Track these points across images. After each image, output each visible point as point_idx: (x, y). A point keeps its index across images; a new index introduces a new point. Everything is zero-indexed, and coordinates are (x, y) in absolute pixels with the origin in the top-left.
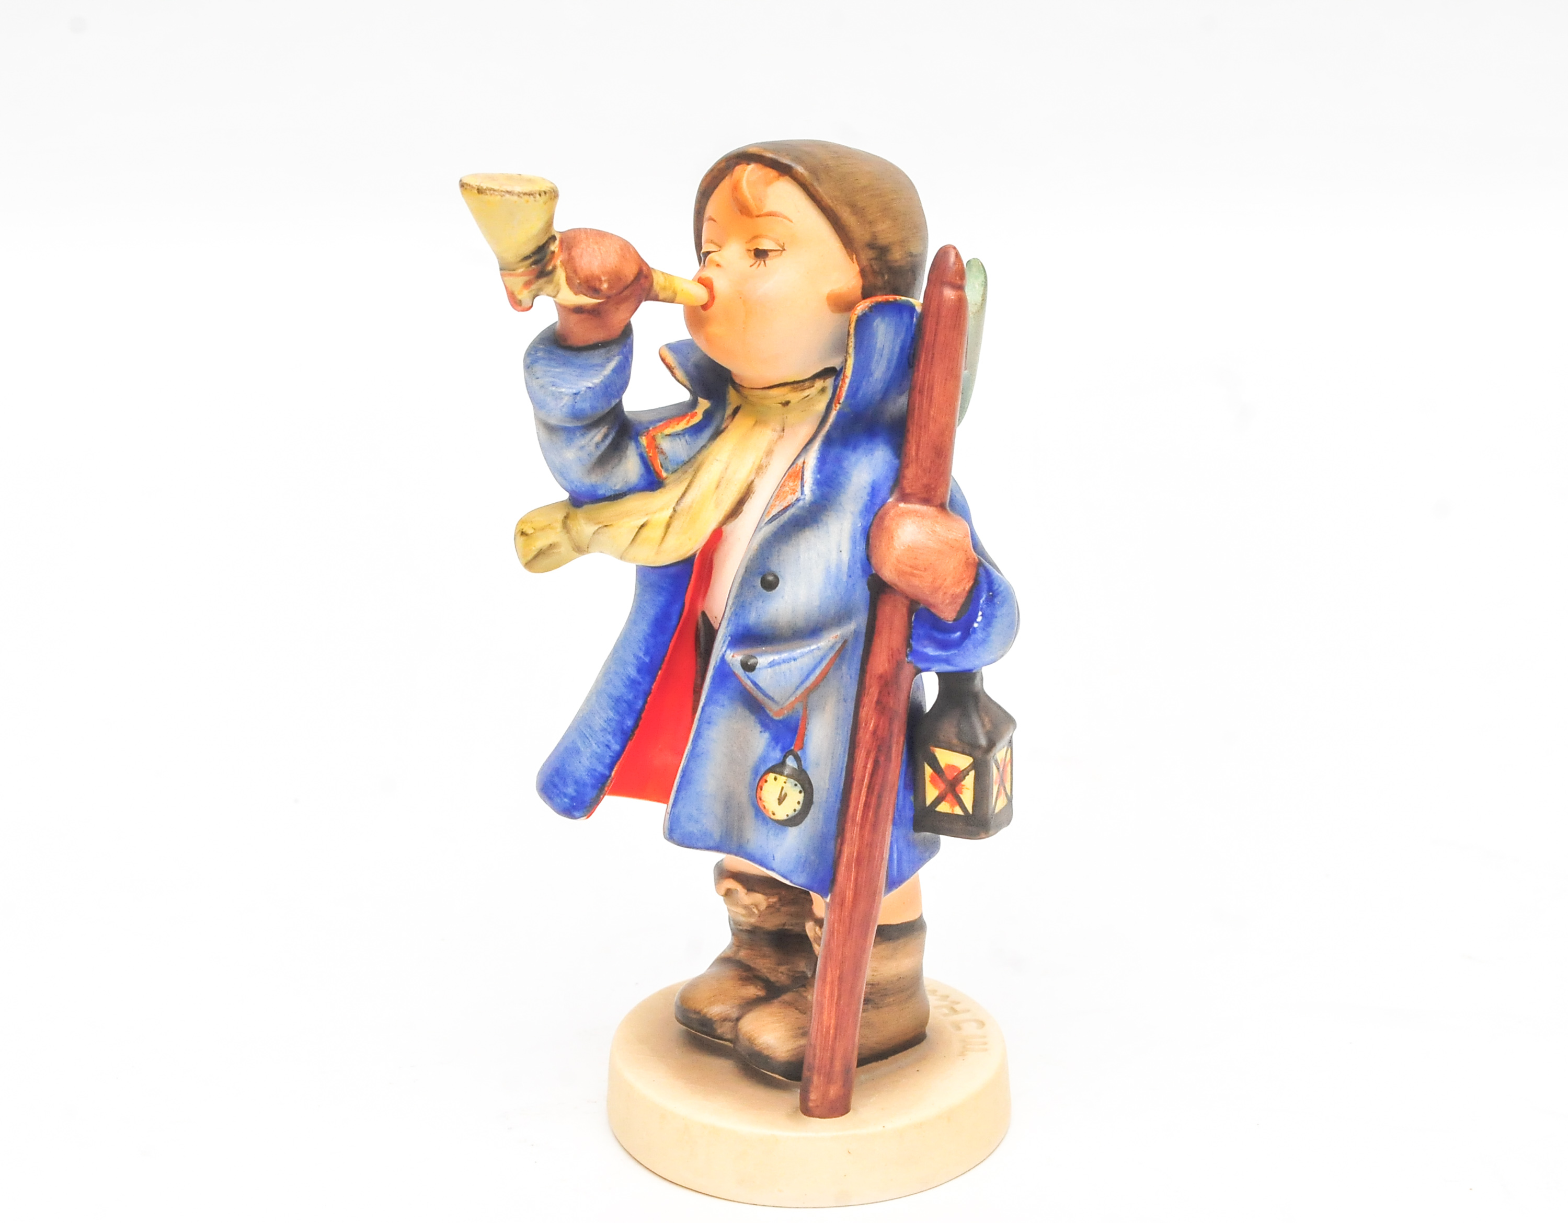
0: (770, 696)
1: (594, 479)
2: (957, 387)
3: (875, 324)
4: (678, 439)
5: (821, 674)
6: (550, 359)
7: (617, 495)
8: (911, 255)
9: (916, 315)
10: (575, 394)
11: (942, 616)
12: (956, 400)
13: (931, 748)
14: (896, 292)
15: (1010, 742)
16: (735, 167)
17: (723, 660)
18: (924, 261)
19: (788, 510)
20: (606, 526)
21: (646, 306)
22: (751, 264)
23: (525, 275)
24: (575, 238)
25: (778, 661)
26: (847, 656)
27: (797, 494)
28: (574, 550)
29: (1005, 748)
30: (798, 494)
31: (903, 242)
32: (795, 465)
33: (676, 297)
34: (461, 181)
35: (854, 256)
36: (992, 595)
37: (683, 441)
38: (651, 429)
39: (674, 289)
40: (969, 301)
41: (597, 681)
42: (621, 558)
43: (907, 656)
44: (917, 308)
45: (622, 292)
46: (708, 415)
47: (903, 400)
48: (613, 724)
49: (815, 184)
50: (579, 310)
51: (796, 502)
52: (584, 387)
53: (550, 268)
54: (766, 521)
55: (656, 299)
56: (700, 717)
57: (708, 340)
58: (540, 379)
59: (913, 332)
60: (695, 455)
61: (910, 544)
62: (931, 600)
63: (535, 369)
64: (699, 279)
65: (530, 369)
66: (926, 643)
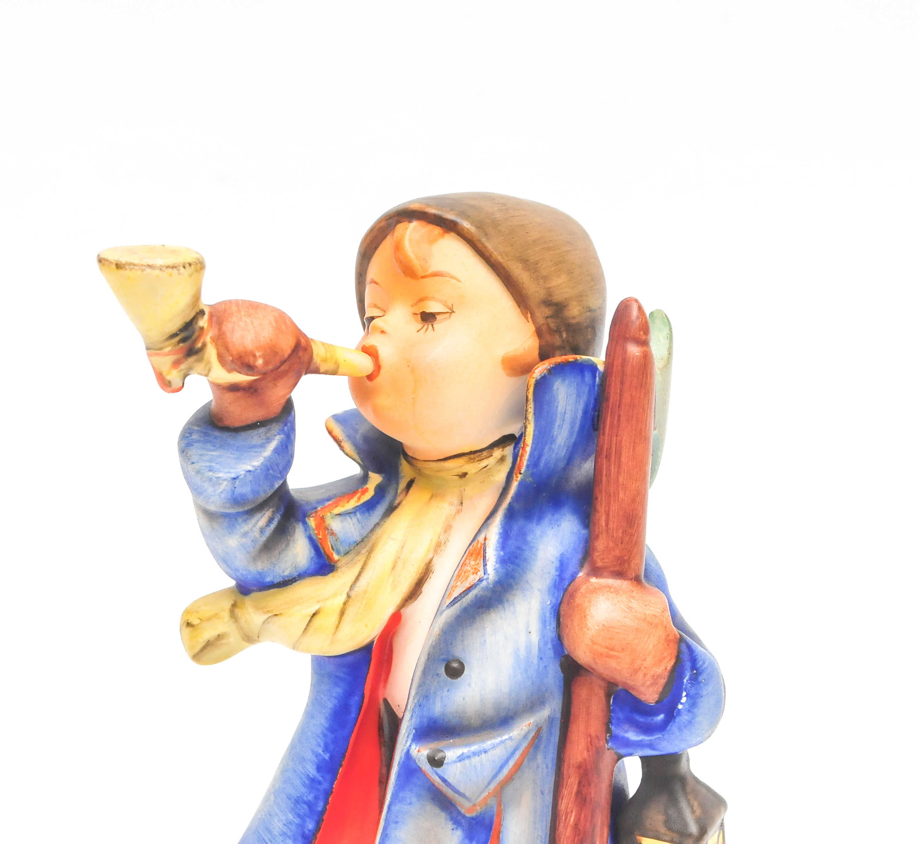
0: (461, 793)
1: (260, 566)
2: (646, 450)
3: (555, 387)
4: (348, 518)
5: (514, 766)
6: (206, 442)
7: (286, 581)
8: (590, 310)
9: (599, 374)
10: (234, 479)
11: (643, 698)
12: (646, 464)
13: (638, 837)
14: (576, 350)
15: (722, 825)
16: (395, 226)
17: (408, 754)
18: (603, 315)
19: (470, 591)
20: (276, 615)
21: (307, 380)
22: (418, 329)
23: (173, 354)
24: (225, 311)
25: (467, 755)
26: (542, 747)
27: (479, 573)
28: (244, 640)
29: (717, 833)
30: (481, 574)
31: (580, 297)
32: (475, 542)
33: (338, 369)
34: (98, 256)
35: (529, 315)
36: (696, 673)
37: (354, 519)
38: (319, 509)
39: (336, 360)
40: (654, 356)
41: (275, 779)
42: (294, 648)
43: (607, 742)
44: (599, 367)
45: (279, 367)
46: (381, 491)
47: (588, 466)
48: (293, 827)
49: (484, 240)
50: (234, 388)
51: (479, 582)
52: (243, 470)
53: (199, 345)
54: (447, 604)
55: (317, 371)
56: (386, 817)
57: (376, 411)
58: (196, 464)
59: (596, 393)
60: (368, 534)
61: (605, 623)
62: (630, 683)
63: (190, 453)
64: (362, 348)
65: (185, 453)
66: (626, 727)
